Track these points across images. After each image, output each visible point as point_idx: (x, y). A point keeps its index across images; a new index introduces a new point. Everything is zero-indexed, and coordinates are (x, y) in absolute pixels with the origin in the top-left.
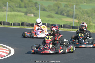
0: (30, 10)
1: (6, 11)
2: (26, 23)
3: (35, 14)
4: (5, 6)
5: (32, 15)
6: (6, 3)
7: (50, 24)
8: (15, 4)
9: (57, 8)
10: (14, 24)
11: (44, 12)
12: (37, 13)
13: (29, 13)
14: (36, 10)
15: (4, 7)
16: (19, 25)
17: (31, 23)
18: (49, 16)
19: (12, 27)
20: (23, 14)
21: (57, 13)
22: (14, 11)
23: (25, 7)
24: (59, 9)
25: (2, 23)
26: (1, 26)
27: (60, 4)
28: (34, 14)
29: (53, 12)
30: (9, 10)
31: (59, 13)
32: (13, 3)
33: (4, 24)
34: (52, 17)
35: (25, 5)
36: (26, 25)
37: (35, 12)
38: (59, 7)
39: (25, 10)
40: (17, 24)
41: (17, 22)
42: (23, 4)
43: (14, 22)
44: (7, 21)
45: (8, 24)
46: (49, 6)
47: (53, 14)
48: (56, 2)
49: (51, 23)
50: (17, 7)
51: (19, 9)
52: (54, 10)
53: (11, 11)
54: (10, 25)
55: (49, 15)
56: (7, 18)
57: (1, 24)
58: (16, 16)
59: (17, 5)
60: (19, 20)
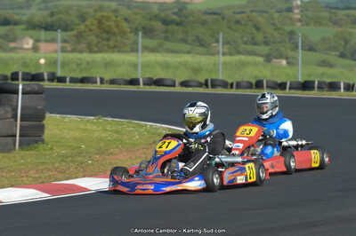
0: (278, 50)
1: (219, 53)
2: (267, 81)
3: (291, 60)
4: (217, 41)
5: (284, 62)
6: (218, 33)
7: (325, 83)
8: (242, 37)
9: (343, 43)
10: (239, 86)
11: (311, 54)
12: (294, 58)
13: (277, 58)
14: (292, 50)
15: (215, 45)
16: (250, 86)
17: (279, 82)
18: (324, 64)
19: (234, 91)
20: (260, 59)
21: (342, 56)
22: (239, 53)
23: (266, 43)
24: (348, 46)
25: (209, 83)
26: (207, 89)
27: (350, 34)
28: (287, 58)
29: (333, 53)
30: (226, 50)
31: (348, 55)
32: (237, 34)
33: (213, 86)
34: (331, 66)
35: (265, 37)
36: (267, 87)
37: (290, 53)
38: (346, 42)
39: (265, 49)
40: (245, 85)
41: (247, 79)
42: (260, 37)
43: (238, 80)
44: (220, 78)
45: (225, 85)
46: (324, 39)
47: (332, 57)
48: (339, 29)
49: (328, 80)
50: (245, 43)
51: (250, 47)
52: (335, 49)
53: (231, 54)
54: (229, 86)
55: (324, 61)
56: (221, 70)
57: (207, 87)
58: (243, 64)
59: (245, 39)
60: (250, 74)
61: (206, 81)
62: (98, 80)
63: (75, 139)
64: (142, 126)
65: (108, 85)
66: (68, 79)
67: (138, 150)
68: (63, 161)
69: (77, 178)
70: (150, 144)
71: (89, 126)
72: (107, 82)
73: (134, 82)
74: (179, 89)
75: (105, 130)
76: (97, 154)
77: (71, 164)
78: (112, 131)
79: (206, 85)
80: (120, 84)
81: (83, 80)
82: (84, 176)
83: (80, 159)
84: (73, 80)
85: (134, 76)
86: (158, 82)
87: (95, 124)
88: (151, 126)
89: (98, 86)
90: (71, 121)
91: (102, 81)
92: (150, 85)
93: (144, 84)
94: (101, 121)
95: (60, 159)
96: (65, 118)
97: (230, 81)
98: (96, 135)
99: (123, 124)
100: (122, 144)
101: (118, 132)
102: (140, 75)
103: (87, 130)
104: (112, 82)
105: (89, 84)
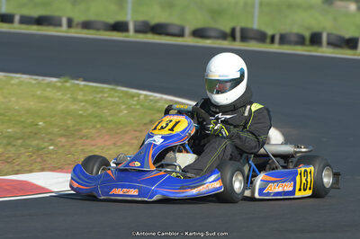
2: (329, 35)
5: (353, 7)
10: (284, 39)
16: (301, 41)
17: (347, 36)
19: (275, 48)
25: (238, 34)
26: (234, 43)
33: (244, 38)
36: (329, 44)
40: (293, 39)
41: (296, 30)
43: (283, 32)
44: (256, 26)
45: (261, 37)
54: (268, 40)
56: (257, 13)
58: (291, 6)
60: (301, 23)
61: (233, 30)
62: (64, 21)
63: (28, 111)
64: (133, 97)
65: (79, 30)
66: (17, 18)
67: (126, 132)
68: (9, 144)
69: (31, 171)
70: (145, 124)
71: (49, 93)
72: (78, 24)
73: (120, 27)
74: (188, 41)
75: (75, 100)
76: (61, 136)
77: (23, 150)
78: (86, 101)
79: (232, 35)
80: (98, 29)
81: (40, 21)
82: (43, 170)
83: (35, 143)
84: (26, 20)
85: (120, 18)
86: (158, 29)
87: (59, 89)
88: (146, 96)
89: (63, 31)
90: (21, 84)
91: (70, 23)
92: (144, 32)
93: (137, 31)
94: (68, 84)
95: (5, 141)
96: (12, 78)
97: (270, 32)
98: (60, 106)
99: (102, 91)
100: (101, 122)
101: (95, 104)
102: (129, 17)
103: (46, 98)
104: (87, 25)
105: (51, 28)
